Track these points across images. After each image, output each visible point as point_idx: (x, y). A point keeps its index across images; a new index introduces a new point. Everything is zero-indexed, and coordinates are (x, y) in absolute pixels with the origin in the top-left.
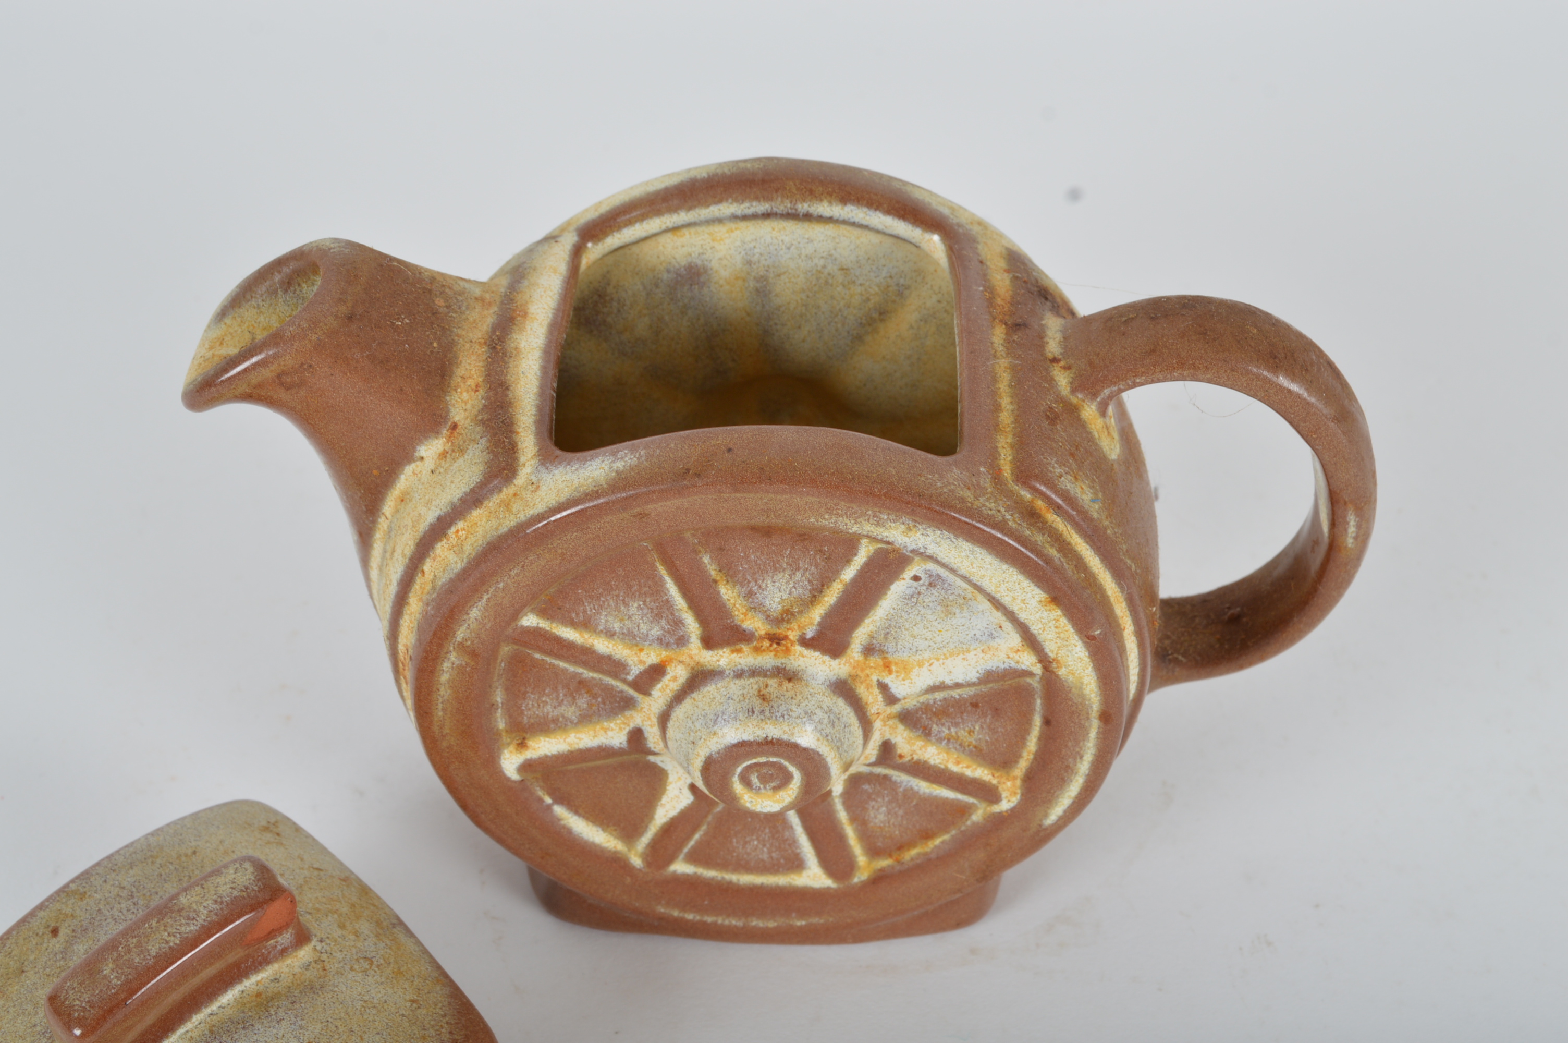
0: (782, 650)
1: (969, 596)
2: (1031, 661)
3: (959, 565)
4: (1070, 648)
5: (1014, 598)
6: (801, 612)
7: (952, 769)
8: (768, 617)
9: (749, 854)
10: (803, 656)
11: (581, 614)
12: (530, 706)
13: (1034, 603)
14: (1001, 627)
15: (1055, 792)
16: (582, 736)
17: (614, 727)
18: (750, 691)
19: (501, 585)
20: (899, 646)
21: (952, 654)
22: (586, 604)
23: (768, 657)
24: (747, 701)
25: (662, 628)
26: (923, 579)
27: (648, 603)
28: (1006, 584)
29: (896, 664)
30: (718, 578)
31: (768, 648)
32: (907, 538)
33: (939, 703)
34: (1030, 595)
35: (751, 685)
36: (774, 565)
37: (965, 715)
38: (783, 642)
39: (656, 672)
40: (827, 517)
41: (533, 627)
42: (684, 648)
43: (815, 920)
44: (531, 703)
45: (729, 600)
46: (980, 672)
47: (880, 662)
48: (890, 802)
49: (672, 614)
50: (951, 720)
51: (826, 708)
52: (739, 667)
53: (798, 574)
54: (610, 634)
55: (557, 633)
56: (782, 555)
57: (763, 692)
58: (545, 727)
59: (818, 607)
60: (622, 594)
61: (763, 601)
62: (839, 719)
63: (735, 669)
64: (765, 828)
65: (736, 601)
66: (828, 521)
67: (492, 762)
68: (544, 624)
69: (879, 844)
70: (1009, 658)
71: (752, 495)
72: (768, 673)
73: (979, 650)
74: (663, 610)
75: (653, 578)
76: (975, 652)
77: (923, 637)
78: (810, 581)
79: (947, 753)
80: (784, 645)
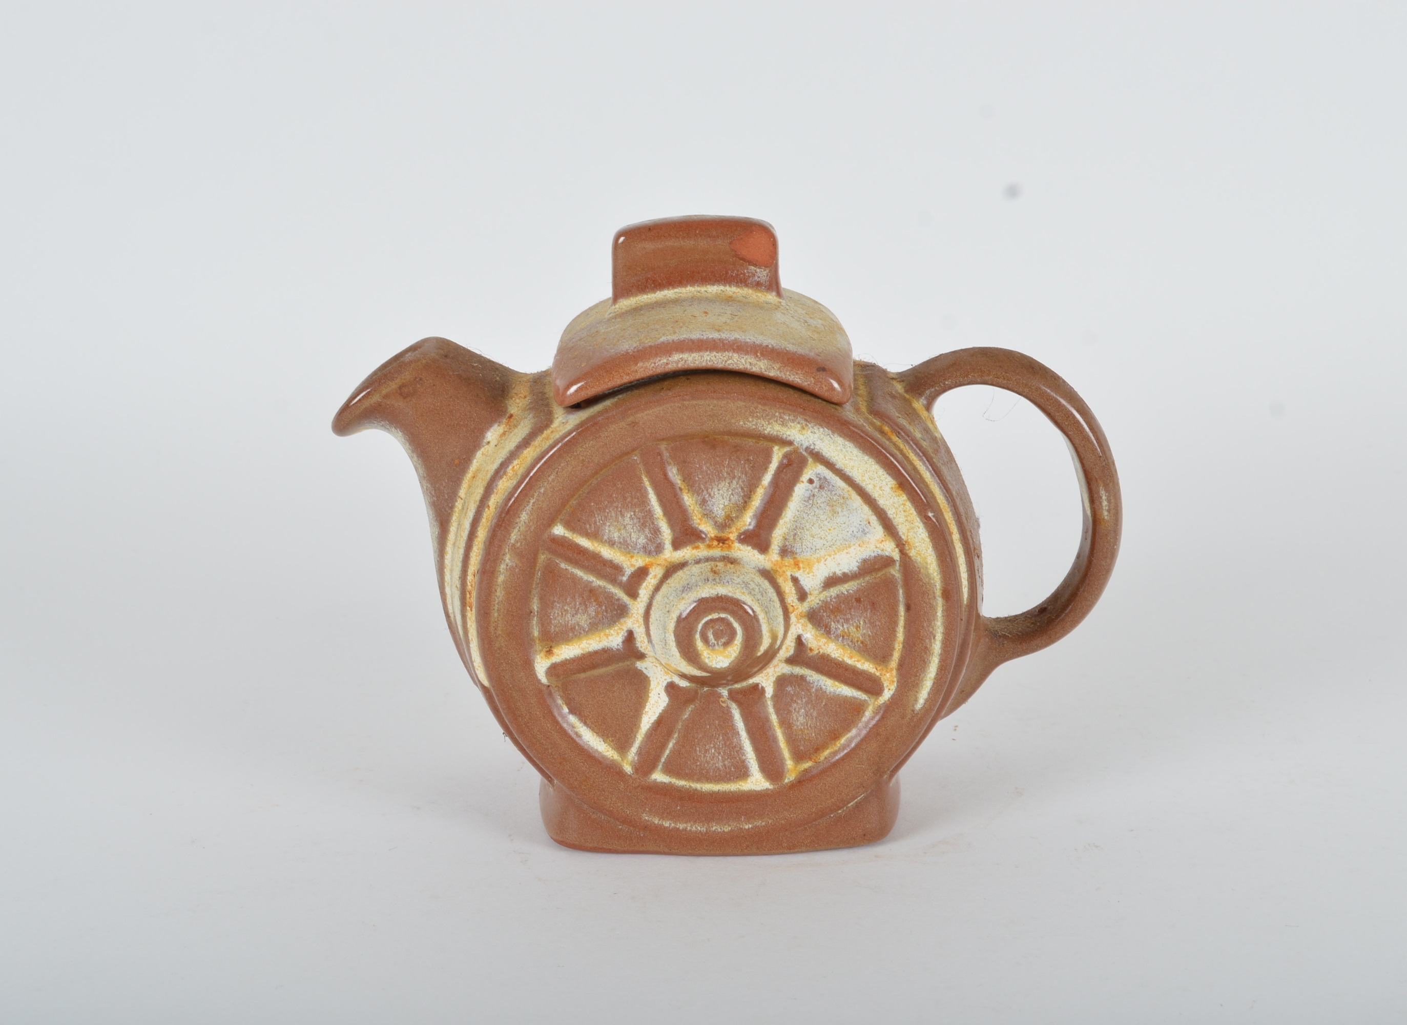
0: (726, 547)
1: (846, 496)
2: (891, 547)
3: (837, 458)
4: (915, 530)
5: (875, 486)
6: (737, 517)
7: (847, 662)
8: (716, 522)
9: (708, 763)
10: (740, 550)
11: (593, 525)
12: (556, 615)
13: (887, 489)
14: (869, 523)
15: (920, 675)
16: (591, 642)
17: (613, 633)
18: (706, 569)
19: (542, 490)
20: (804, 547)
21: (839, 550)
22: (596, 516)
23: (717, 551)
24: (704, 575)
25: (646, 537)
26: (815, 482)
27: (637, 513)
28: (868, 474)
29: (803, 562)
30: (683, 487)
31: (717, 546)
32: (802, 436)
33: (834, 600)
34: (884, 483)
35: (706, 566)
36: (719, 474)
37: (853, 610)
38: (727, 542)
39: (642, 573)
40: (750, 419)
41: (561, 536)
42: (661, 555)
43: (759, 823)
44: (557, 612)
45: (690, 506)
46: (859, 561)
47: (792, 561)
48: (807, 703)
49: (653, 523)
50: (843, 616)
51: (757, 583)
52: (698, 558)
53: (734, 482)
54: (611, 544)
55: (577, 542)
56: (723, 465)
57: (714, 569)
58: (567, 635)
59: (749, 511)
60: (620, 505)
61: (712, 507)
62: (766, 592)
63: (695, 559)
64: (719, 735)
65: (694, 507)
66: (751, 424)
67: (528, 665)
68: (568, 534)
69: (802, 748)
70: (877, 547)
71: (702, 402)
72: (717, 559)
73: (857, 545)
74: (646, 521)
75: (640, 490)
76: (854, 547)
77: (819, 536)
78: (742, 489)
79: (843, 649)
80: (727, 544)
